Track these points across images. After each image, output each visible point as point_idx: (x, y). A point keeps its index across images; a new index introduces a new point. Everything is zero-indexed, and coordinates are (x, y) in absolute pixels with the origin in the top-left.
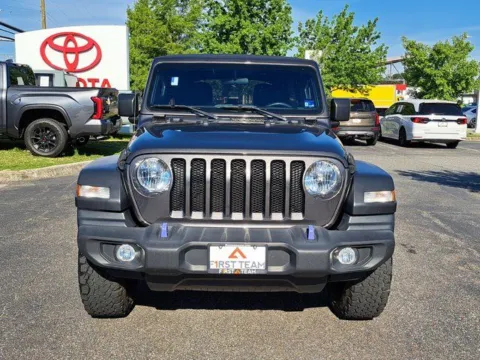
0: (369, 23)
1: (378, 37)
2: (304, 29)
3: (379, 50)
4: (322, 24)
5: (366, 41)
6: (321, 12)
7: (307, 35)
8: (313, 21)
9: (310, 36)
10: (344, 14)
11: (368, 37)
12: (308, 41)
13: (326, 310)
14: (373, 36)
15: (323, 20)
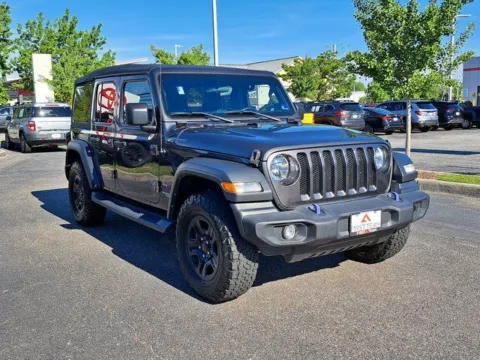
0: (94, 29)
1: (104, 43)
2: (24, 30)
3: (107, 55)
4: (44, 27)
5: (92, 46)
6: (41, 14)
7: (28, 37)
8: (34, 23)
9: (33, 39)
10: (67, 18)
11: (94, 42)
12: (31, 44)
13: (349, 262)
14: (99, 41)
15: (44, 22)
